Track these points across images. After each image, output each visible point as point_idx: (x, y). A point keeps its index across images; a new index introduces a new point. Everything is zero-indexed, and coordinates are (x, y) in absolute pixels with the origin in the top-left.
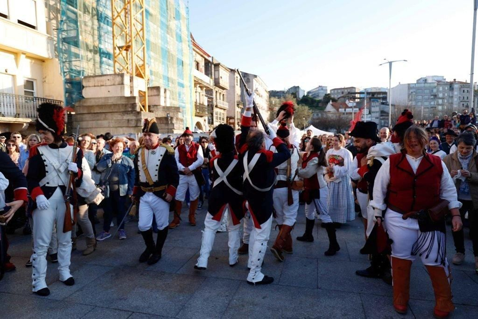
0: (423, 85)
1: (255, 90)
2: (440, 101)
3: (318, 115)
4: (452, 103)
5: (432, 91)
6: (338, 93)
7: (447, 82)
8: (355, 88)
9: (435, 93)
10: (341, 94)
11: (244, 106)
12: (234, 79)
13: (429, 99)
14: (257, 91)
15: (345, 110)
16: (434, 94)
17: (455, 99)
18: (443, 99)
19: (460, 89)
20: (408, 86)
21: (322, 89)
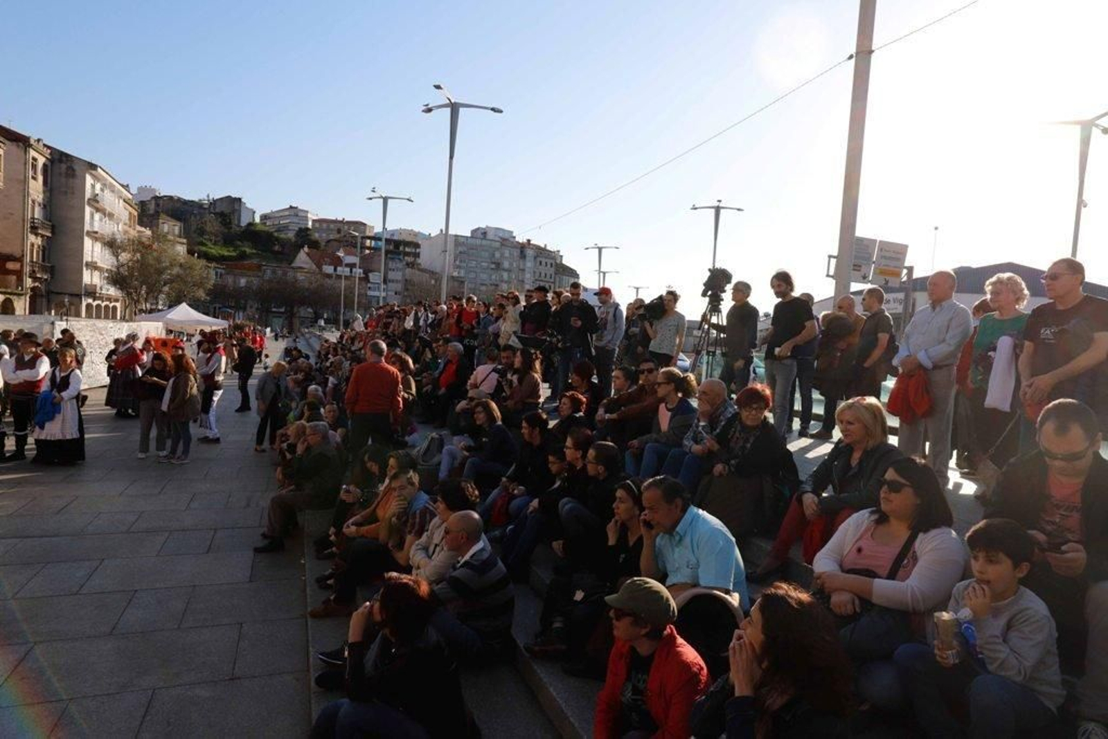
0: (478, 242)
1: (89, 199)
2: (505, 275)
3: (274, 272)
4: (523, 281)
5: (494, 255)
6: (328, 229)
7: (518, 242)
8: (365, 225)
9: (498, 260)
10: (335, 232)
11: (53, 233)
12: (25, 164)
13: (488, 268)
14: (98, 202)
15: (335, 270)
16: (496, 261)
17: (528, 276)
18: (509, 271)
19: (535, 258)
20: (456, 240)
21: (297, 215)
